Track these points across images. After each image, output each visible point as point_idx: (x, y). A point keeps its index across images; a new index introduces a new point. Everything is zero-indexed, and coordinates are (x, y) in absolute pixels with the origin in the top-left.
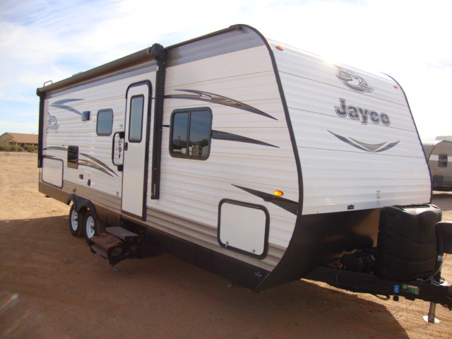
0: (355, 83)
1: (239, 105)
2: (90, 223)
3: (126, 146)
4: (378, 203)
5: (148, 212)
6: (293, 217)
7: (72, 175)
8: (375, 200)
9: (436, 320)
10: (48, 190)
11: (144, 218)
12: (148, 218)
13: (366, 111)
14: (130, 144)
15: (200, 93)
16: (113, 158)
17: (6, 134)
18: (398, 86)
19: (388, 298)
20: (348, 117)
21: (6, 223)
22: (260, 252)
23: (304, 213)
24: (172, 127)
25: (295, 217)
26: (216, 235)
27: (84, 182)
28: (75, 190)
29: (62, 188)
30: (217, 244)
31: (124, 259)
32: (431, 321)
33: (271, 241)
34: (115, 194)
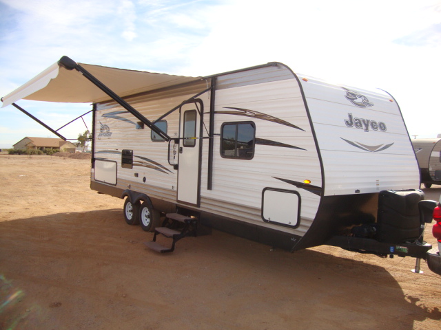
0: (359, 100)
1: (276, 120)
2: (145, 212)
3: (181, 150)
4: (378, 189)
5: (202, 200)
6: (318, 198)
7: (127, 174)
8: (375, 186)
9: (421, 272)
10: (100, 187)
11: (198, 205)
12: (201, 205)
13: (368, 121)
14: (184, 148)
15: (245, 111)
16: (169, 159)
17: (26, 138)
18: (393, 100)
19: (386, 257)
20: (354, 127)
21: (68, 215)
22: (294, 223)
23: (326, 194)
24: (222, 134)
25: (319, 197)
26: (260, 214)
27: (140, 179)
28: (129, 186)
29: (116, 185)
30: (262, 220)
31: (183, 237)
32: (417, 272)
33: (302, 215)
34: (171, 188)
